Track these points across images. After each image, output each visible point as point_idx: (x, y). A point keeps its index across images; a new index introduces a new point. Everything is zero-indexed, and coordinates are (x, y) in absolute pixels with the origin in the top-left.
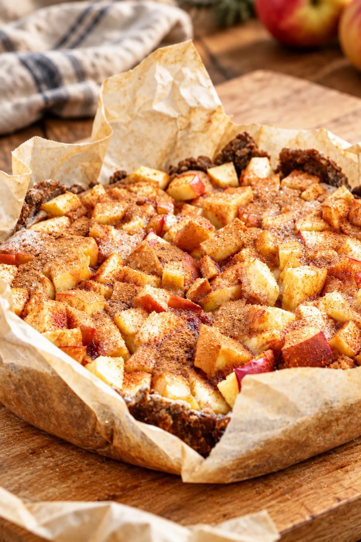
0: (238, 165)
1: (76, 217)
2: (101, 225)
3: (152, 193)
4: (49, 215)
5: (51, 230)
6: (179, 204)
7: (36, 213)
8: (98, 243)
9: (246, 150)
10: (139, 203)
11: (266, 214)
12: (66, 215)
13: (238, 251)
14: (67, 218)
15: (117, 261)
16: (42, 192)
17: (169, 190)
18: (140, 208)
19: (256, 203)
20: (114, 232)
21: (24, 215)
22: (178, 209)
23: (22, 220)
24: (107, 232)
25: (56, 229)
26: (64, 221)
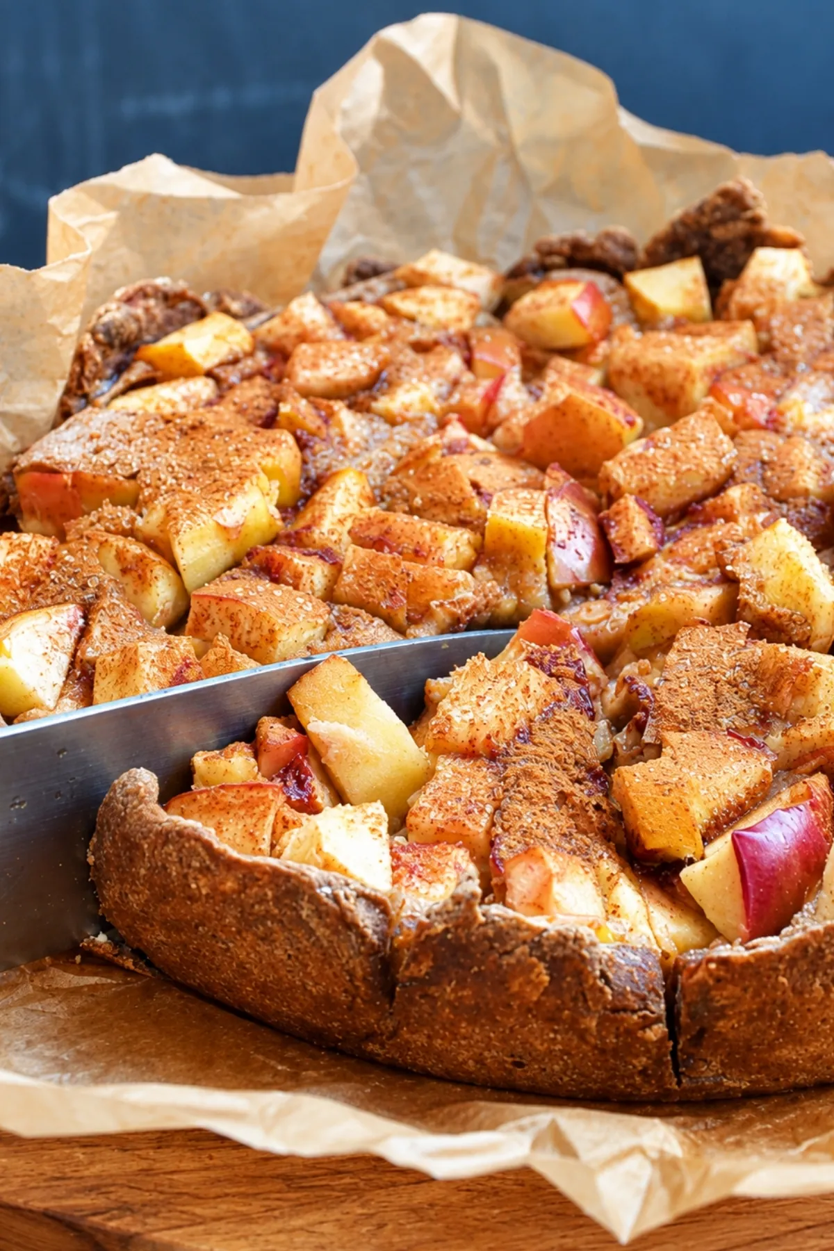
0: (714, 264)
1: (234, 378)
2: (312, 398)
3: (460, 320)
4: (159, 374)
5: (167, 410)
6: (538, 355)
7: (121, 369)
8: (302, 445)
9: (741, 227)
10: (421, 348)
11: (794, 395)
12: (209, 374)
13: (720, 488)
14: (211, 382)
15: (356, 490)
16: (139, 312)
17: (511, 319)
18: (420, 358)
19: (767, 365)
20: (346, 417)
21: (87, 373)
22: (533, 369)
23: (80, 386)
24: (329, 418)
25: (182, 408)
26: (203, 388)
